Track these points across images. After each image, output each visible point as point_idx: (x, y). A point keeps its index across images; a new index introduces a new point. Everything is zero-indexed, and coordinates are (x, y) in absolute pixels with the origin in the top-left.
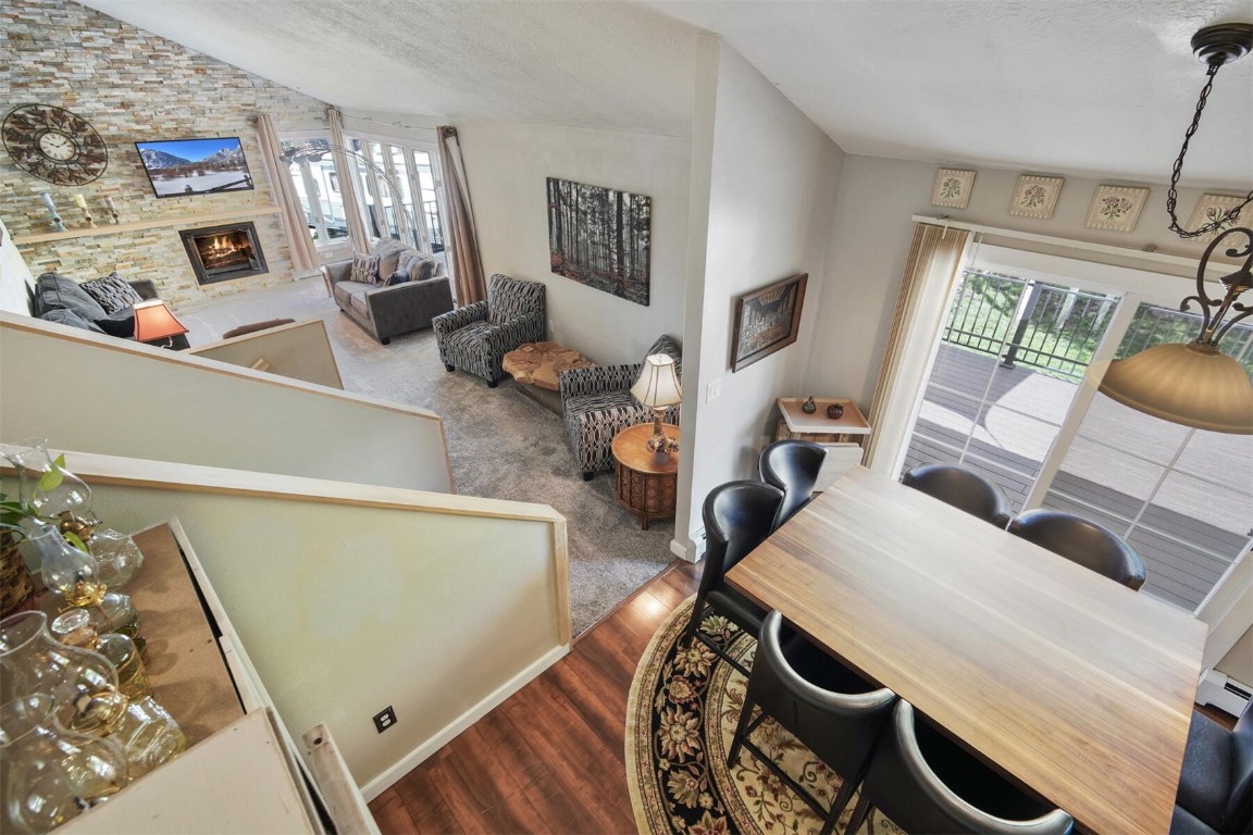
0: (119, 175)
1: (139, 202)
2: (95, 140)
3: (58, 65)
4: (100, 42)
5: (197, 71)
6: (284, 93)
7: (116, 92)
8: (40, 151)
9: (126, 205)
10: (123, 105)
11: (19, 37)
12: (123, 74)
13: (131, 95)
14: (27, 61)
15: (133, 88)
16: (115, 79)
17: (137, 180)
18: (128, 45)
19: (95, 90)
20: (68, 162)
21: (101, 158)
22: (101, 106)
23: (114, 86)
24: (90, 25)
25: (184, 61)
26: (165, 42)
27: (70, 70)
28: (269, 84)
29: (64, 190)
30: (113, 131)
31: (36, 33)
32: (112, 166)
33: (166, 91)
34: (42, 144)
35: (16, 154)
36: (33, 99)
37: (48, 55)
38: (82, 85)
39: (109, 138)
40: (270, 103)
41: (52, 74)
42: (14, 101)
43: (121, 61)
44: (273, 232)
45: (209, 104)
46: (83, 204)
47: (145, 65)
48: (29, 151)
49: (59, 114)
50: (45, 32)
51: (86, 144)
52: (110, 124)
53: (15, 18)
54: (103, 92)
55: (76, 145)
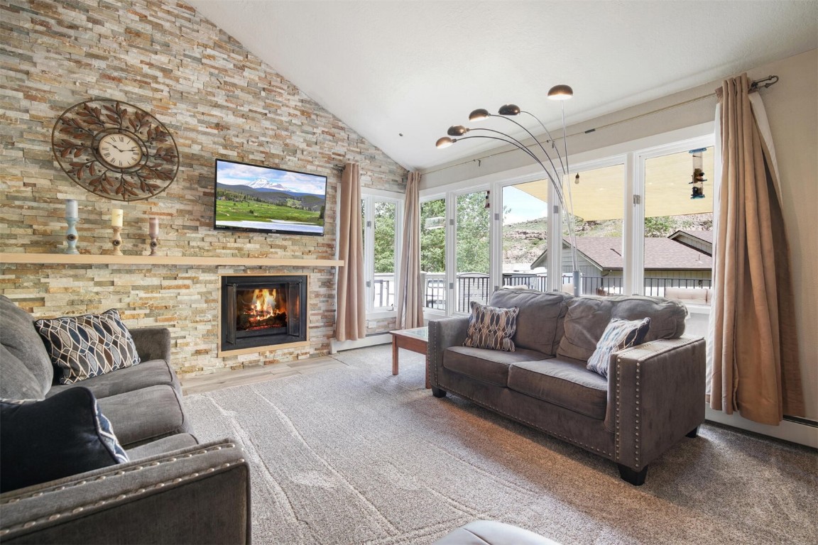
0: (181, 198)
1: (191, 235)
2: (170, 155)
3: (166, 72)
4: (220, 63)
5: (303, 112)
6: (372, 151)
7: (216, 112)
8: (96, 151)
9: (173, 235)
10: (218, 126)
11: (138, 34)
12: (229, 97)
13: (230, 118)
14: (133, 58)
15: (235, 112)
16: (220, 99)
17: (198, 209)
18: (247, 73)
19: (195, 105)
20: (123, 170)
21: (169, 176)
22: (193, 122)
23: (216, 106)
24: (217, 45)
25: (294, 101)
26: (282, 80)
27: (177, 80)
28: (361, 140)
29: (102, 204)
30: (196, 149)
31: (158, 36)
32: (175, 187)
33: (267, 124)
34: (103, 144)
35: (62, 149)
36: (118, 95)
37: (162, 59)
38: (182, 96)
39: (187, 156)
40: (358, 157)
41: (155, 78)
42: (94, 92)
43: (234, 85)
44: (323, 290)
45: (303, 146)
46: (119, 222)
47: (256, 95)
48: (79, 150)
49: (142, 117)
50: (168, 39)
51: (158, 156)
52: (194, 141)
53: (143, 18)
54: (201, 109)
55: (145, 156)
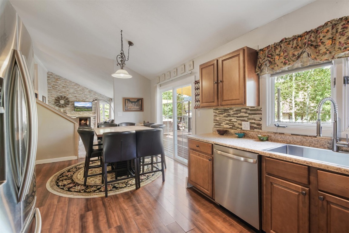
0: (70, 107)
1: (72, 112)
2: (68, 102)
3: (68, 90)
4: (75, 88)
5: (89, 92)
6: (103, 96)
7: (75, 95)
8: (59, 102)
9: (69, 112)
10: (75, 96)
11: (64, 87)
12: (77, 92)
13: (77, 95)
14: (63, 90)
15: (78, 94)
16: (75, 93)
17: (73, 108)
18: (79, 88)
19: (72, 94)
20: (63, 104)
21: (68, 104)
22: (72, 96)
23: (75, 94)
24: (75, 85)
25: (87, 90)
26: (85, 88)
27: (69, 91)
28: (101, 95)
29: (60, 109)
30: (72, 100)
31: (67, 86)
32: (69, 106)
33: (83, 95)
34: (60, 101)
35: (56, 102)
36: (62, 95)
37: (67, 89)
38: (70, 93)
39: (71, 101)
40: (100, 97)
41: (66, 92)
42: (59, 95)
43: (78, 90)
44: (94, 119)
45: (89, 97)
46: (62, 111)
47: (81, 91)
48: (58, 102)
49: (65, 97)
50: (68, 86)
51: (67, 102)
52: (72, 99)
53: (65, 84)
54: (73, 94)
55: (65, 102)
